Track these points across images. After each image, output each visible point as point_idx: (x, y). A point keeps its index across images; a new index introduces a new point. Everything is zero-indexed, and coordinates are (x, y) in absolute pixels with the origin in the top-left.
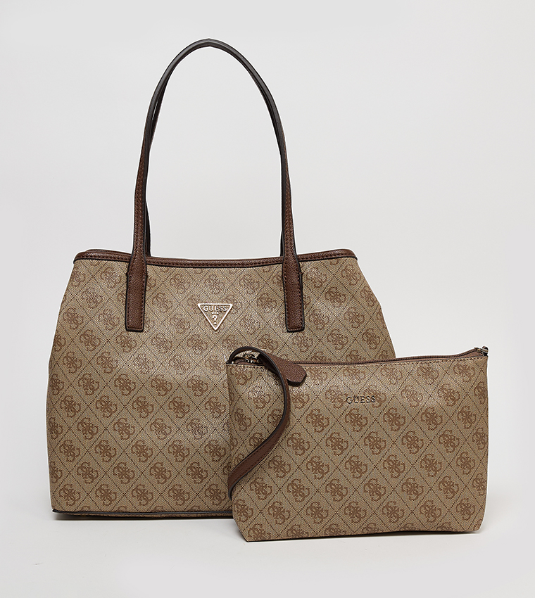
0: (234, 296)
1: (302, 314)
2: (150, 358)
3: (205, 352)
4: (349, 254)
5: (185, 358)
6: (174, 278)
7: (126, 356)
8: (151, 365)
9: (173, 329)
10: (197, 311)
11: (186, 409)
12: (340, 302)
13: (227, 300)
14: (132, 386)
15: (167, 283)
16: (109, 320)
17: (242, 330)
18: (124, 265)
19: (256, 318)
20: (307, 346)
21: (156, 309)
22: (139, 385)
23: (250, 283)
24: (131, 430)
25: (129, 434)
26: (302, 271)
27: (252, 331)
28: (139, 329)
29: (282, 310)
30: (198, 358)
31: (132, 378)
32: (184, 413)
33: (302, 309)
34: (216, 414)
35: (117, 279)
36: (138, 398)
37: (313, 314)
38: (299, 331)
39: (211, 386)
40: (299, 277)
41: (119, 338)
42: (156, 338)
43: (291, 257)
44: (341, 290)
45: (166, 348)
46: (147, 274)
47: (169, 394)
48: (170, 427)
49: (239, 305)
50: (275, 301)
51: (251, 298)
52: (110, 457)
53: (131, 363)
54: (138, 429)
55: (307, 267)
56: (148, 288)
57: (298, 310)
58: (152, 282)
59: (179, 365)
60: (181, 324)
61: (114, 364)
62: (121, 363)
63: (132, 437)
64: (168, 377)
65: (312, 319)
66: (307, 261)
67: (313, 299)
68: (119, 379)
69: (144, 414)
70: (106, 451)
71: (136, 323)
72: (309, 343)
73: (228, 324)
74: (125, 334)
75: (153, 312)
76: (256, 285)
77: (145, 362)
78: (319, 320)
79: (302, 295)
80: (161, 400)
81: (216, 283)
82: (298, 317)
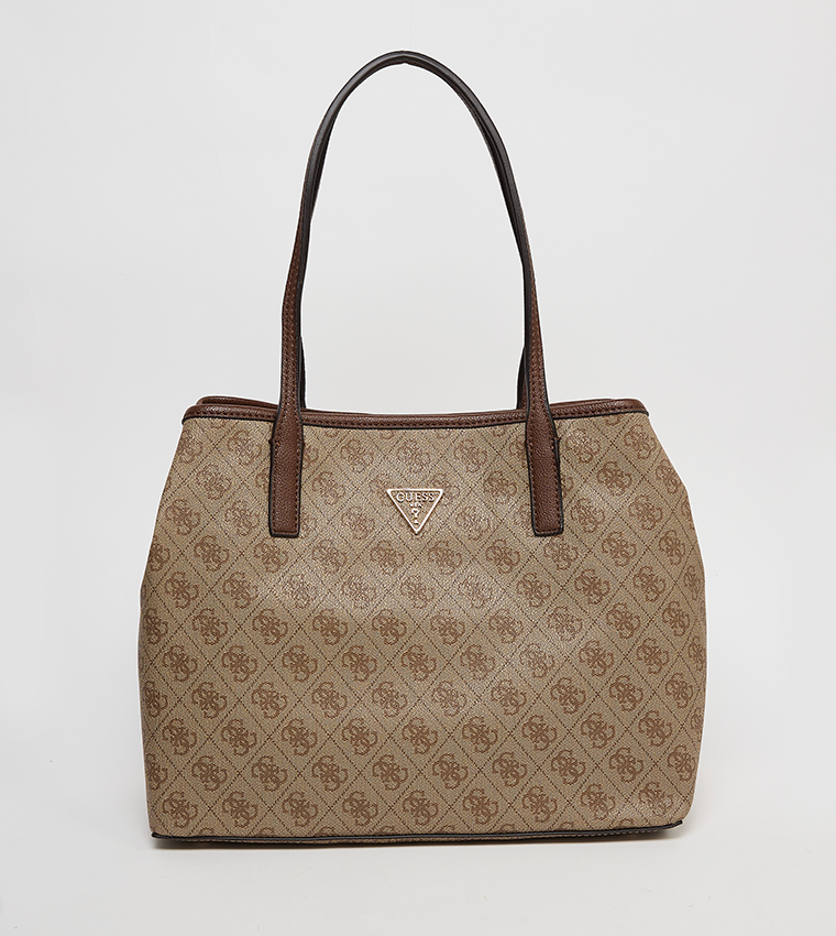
0: (445, 475)
1: (560, 507)
2: (311, 581)
3: (400, 571)
4: (635, 407)
5: (368, 580)
6: (348, 447)
7: (272, 579)
8: (311, 594)
9: (347, 532)
10: (386, 501)
11: (371, 665)
12: (622, 486)
13: (434, 482)
14: (282, 629)
15: (336, 455)
16: (242, 518)
17: (462, 533)
18: (265, 427)
19: (482, 511)
20: (568, 560)
21: (319, 499)
22: (292, 628)
23: (471, 455)
24: (281, 702)
25: (277, 708)
26: (560, 436)
27: (475, 534)
28: (292, 533)
29: (526, 499)
30: (389, 580)
31: (281, 615)
32: (367, 672)
33: (560, 497)
34: (421, 674)
35: (255, 450)
36: (292, 649)
37: (578, 507)
38: (555, 535)
39: (411, 626)
40: (553, 445)
41: (259, 549)
42: (320, 547)
43: (540, 412)
44: (623, 466)
45: (337, 564)
46: (303, 440)
47: (343, 641)
48: (344, 697)
49: (454, 491)
50: (514, 484)
51: (474, 479)
52: (247, 746)
53: (279, 591)
54: (292, 700)
55: (567, 428)
56: (305, 464)
57: (553, 501)
58: (312, 455)
59: (359, 591)
60: (361, 523)
61: (252, 593)
62: (263, 591)
63: (283, 713)
64: (341, 614)
65: (576, 515)
66: (566, 419)
67: (578, 482)
68: (260, 617)
69: (301, 675)
70: (239, 737)
71: (285, 523)
72: (572, 554)
73: (437, 524)
74: (269, 541)
75: (313, 502)
76: (481, 457)
77: (303, 589)
78: (587, 516)
79: (559, 474)
80: (330, 651)
81: (416, 454)
82: (553, 511)
